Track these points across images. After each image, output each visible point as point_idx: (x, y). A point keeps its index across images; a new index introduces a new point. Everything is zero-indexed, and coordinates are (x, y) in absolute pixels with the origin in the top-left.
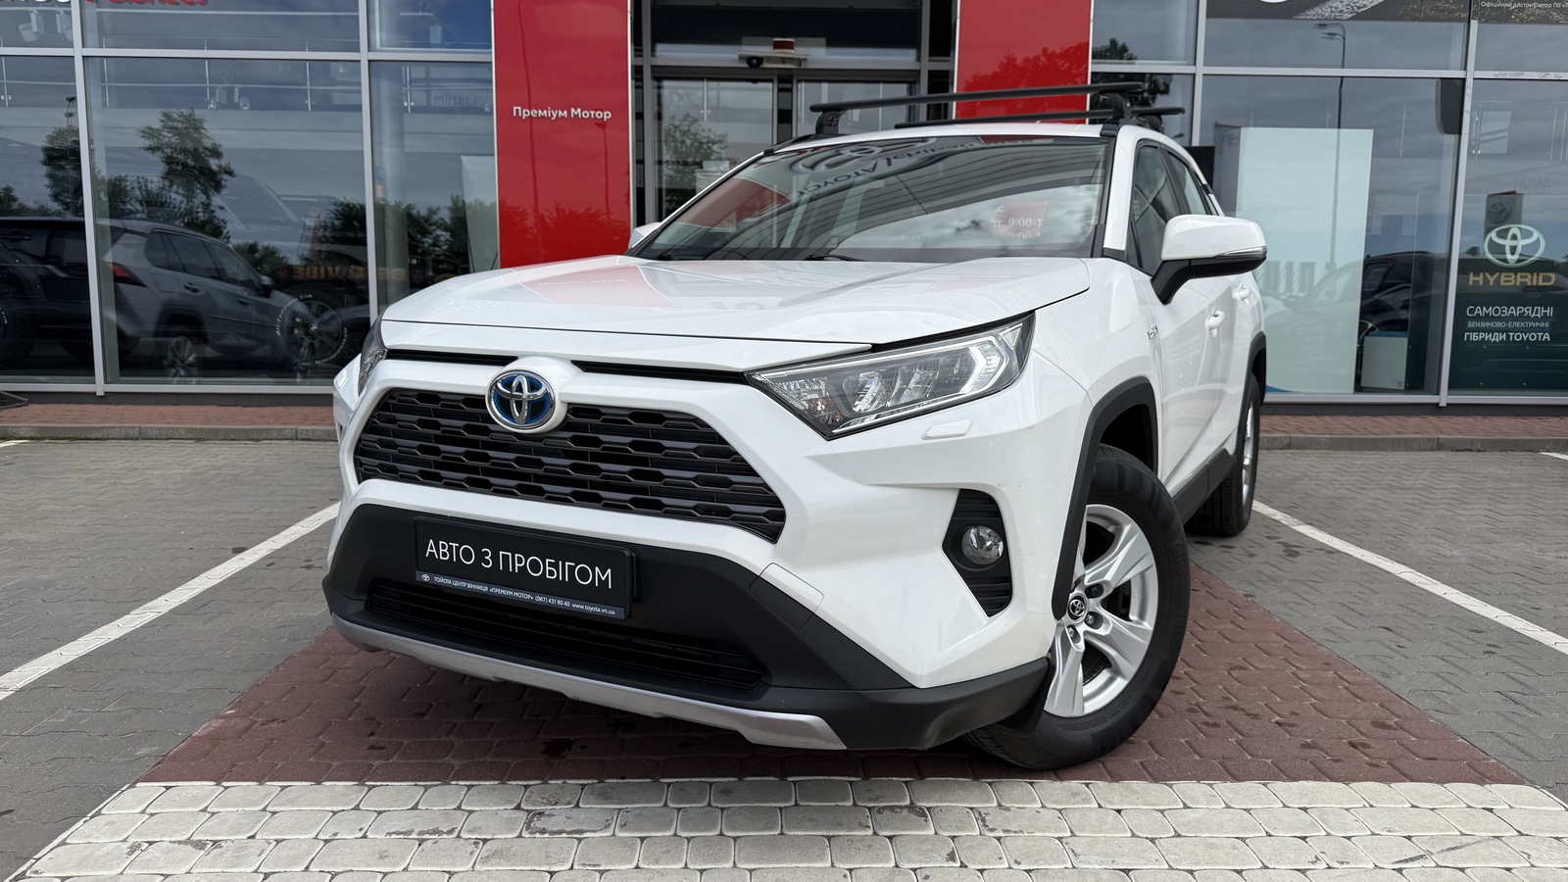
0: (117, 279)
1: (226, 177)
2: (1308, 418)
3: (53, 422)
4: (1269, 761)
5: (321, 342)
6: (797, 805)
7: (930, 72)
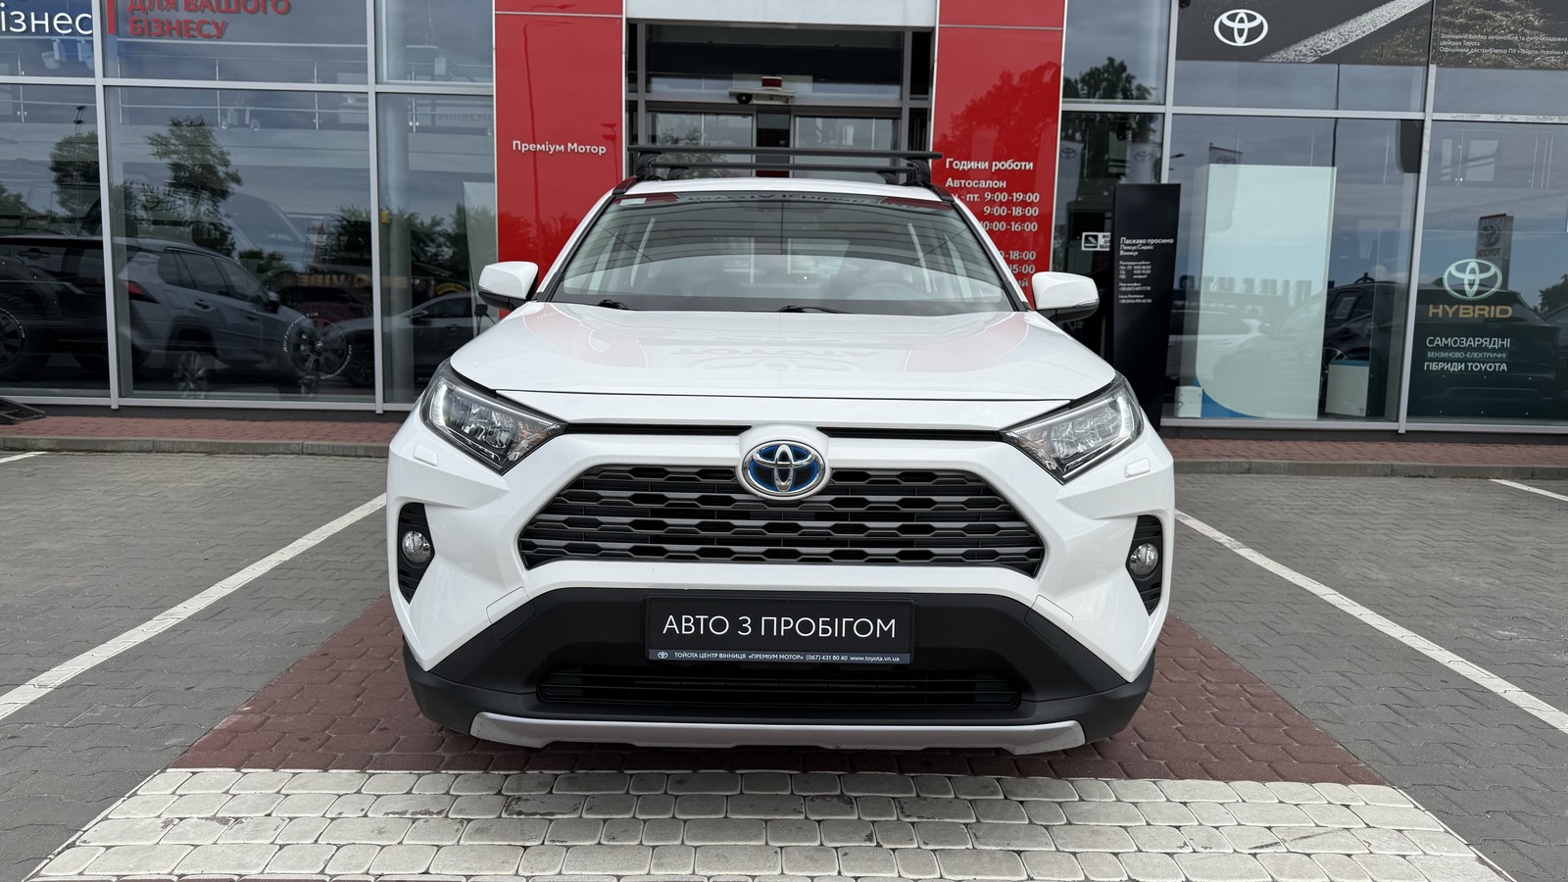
0: (133, 296)
1: (233, 183)
2: (1271, 443)
5: (326, 358)
6: (742, 793)
7: (911, 109)
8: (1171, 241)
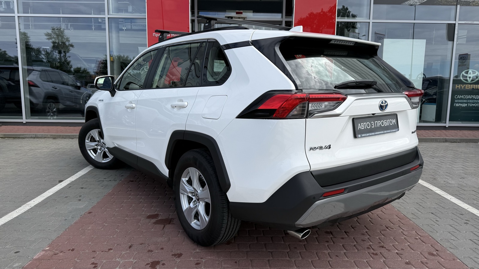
0: (30, 85)
3: (8, 132)
7: (286, 21)
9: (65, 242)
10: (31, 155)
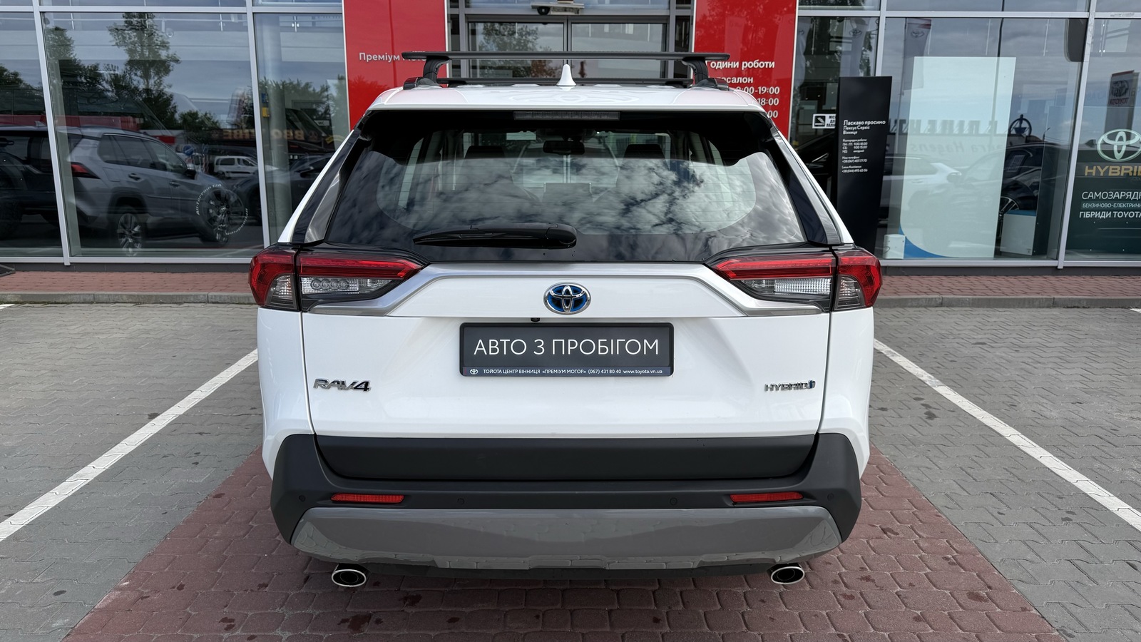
0: (77, 173)
1: (172, 63)
2: (956, 278)
3: (31, 289)
4: (886, 634)
5: (229, 219)
7: (677, 17)
8: (884, 122)
9: (165, 569)
10: (85, 348)
